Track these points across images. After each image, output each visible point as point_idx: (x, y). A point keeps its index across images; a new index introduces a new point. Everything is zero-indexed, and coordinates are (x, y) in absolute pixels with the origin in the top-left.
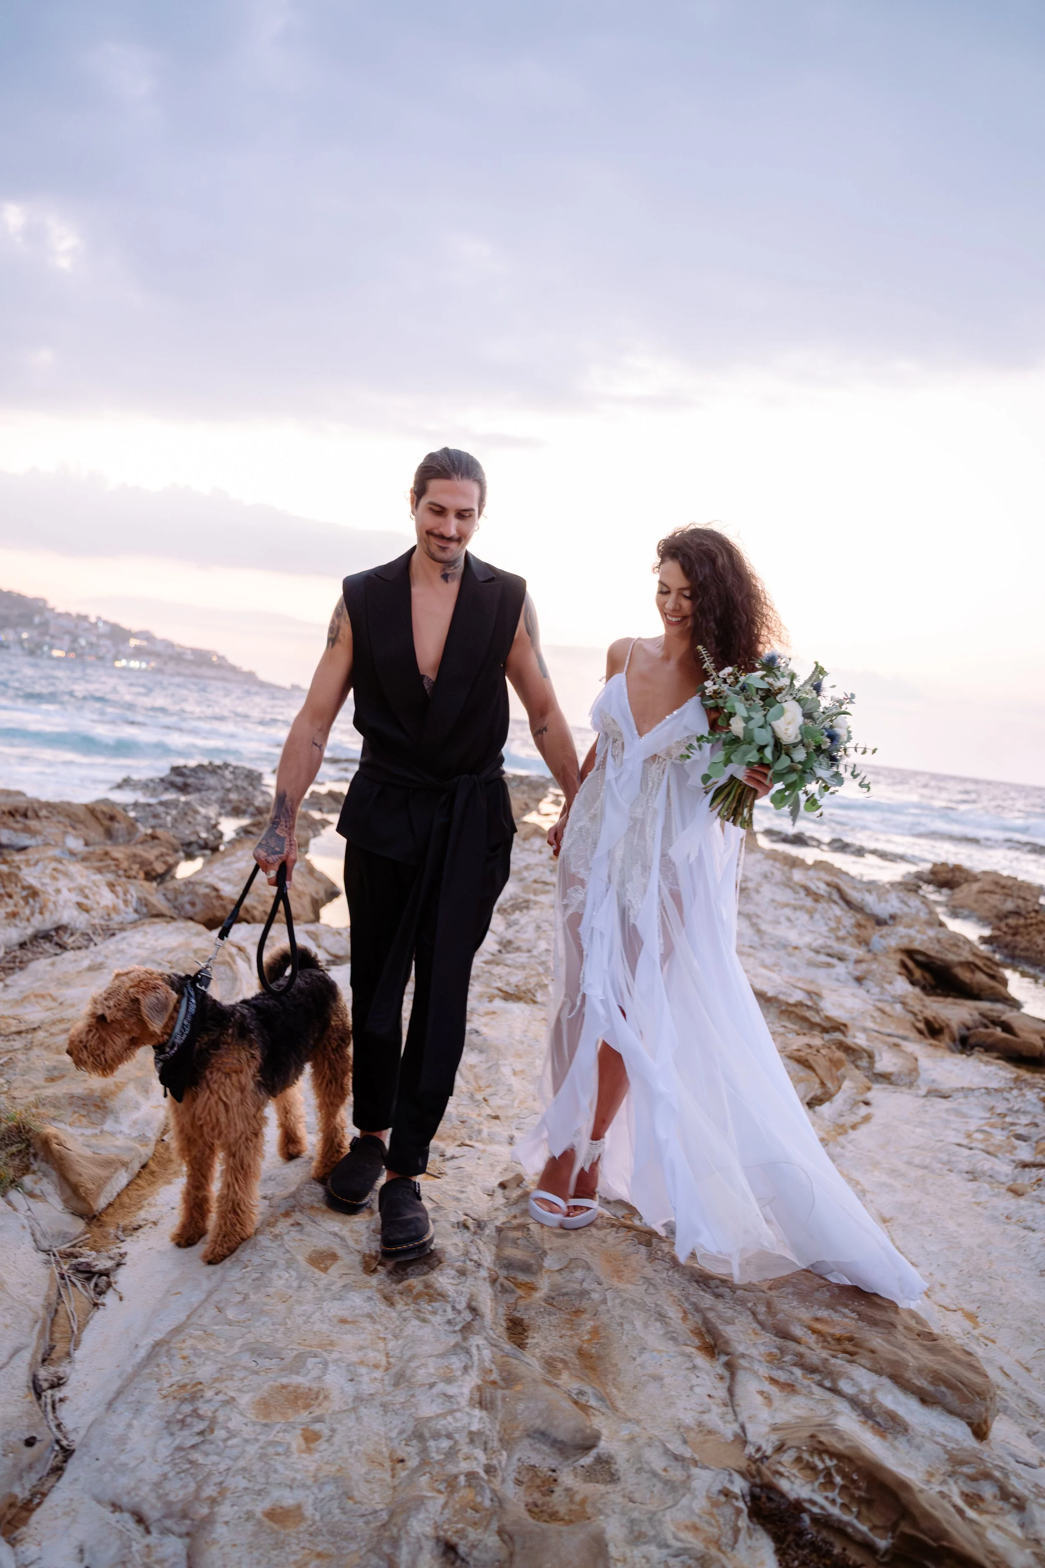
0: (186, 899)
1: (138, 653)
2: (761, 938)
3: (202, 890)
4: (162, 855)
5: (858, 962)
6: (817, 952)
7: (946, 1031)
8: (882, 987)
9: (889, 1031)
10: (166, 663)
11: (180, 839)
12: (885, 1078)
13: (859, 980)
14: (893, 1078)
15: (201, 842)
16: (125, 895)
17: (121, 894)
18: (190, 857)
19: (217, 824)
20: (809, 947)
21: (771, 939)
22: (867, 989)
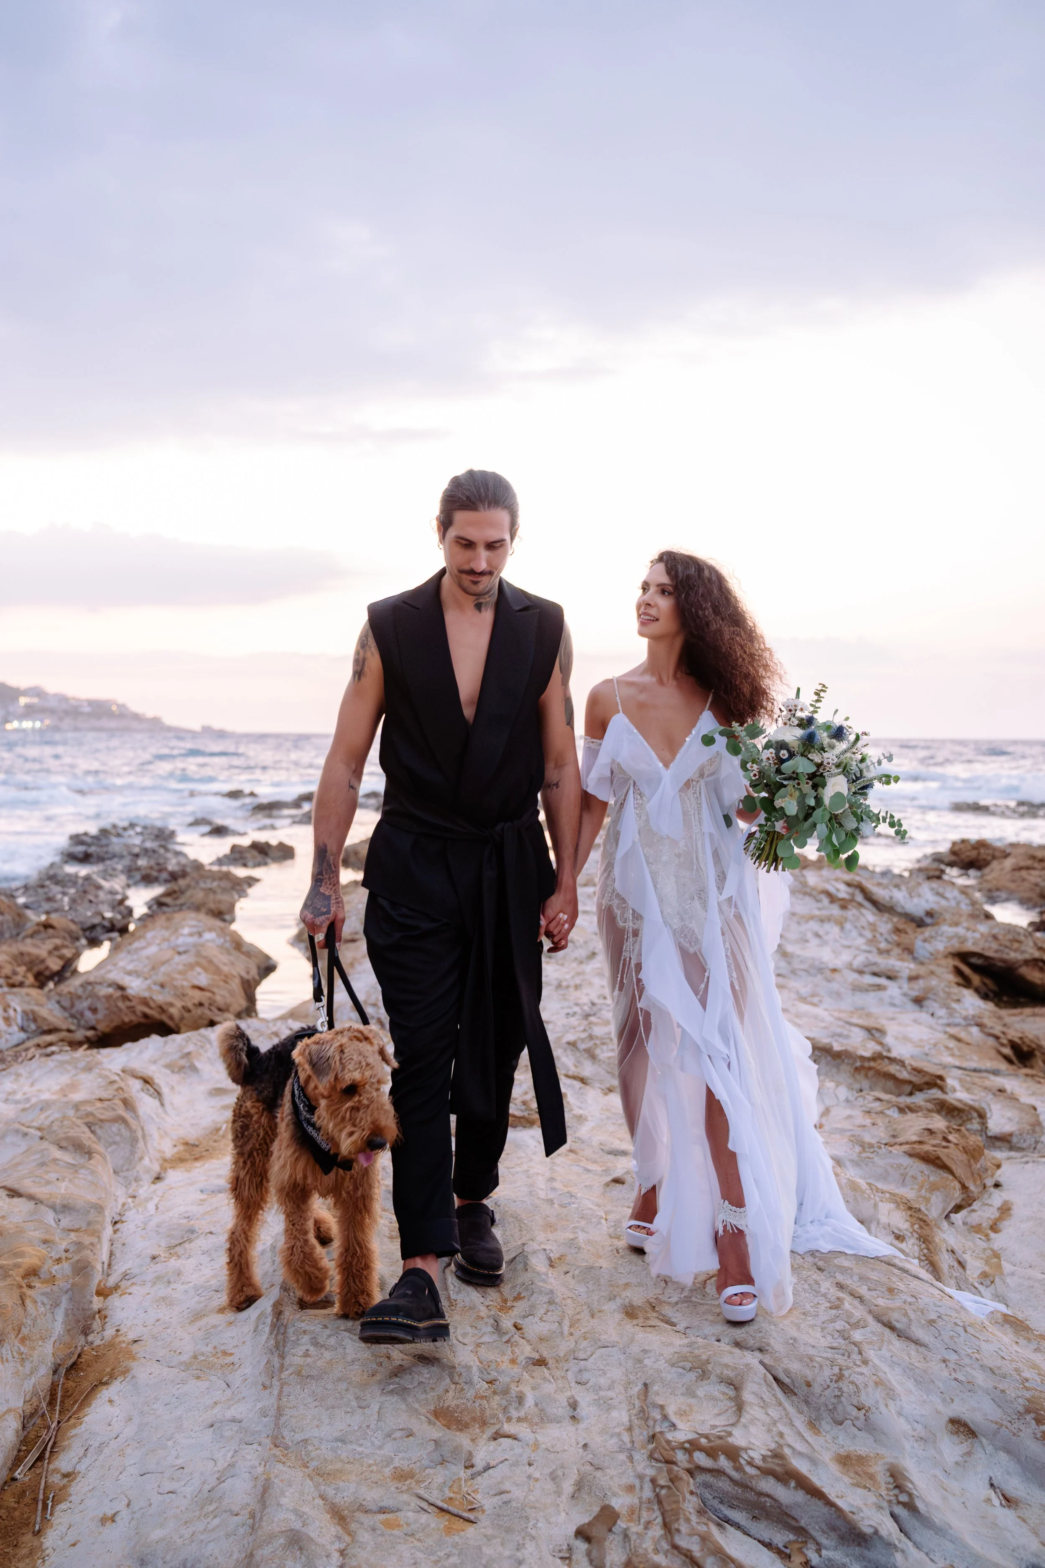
0: (85, 1004)
1: (30, 712)
2: (789, 963)
3: (105, 991)
4: (57, 948)
5: (912, 979)
6: (861, 972)
7: (1037, 1053)
8: (949, 1008)
9: (973, 1065)
10: (61, 719)
11: (81, 923)
12: (1003, 1140)
13: (918, 1001)
14: (1015, 1140)
15: (107, 924)
16: (5, 1011)
18: (94, 943)
19: (125, 898)
20: (850, 967)
21: (802, 962)
22: (931, 1012)
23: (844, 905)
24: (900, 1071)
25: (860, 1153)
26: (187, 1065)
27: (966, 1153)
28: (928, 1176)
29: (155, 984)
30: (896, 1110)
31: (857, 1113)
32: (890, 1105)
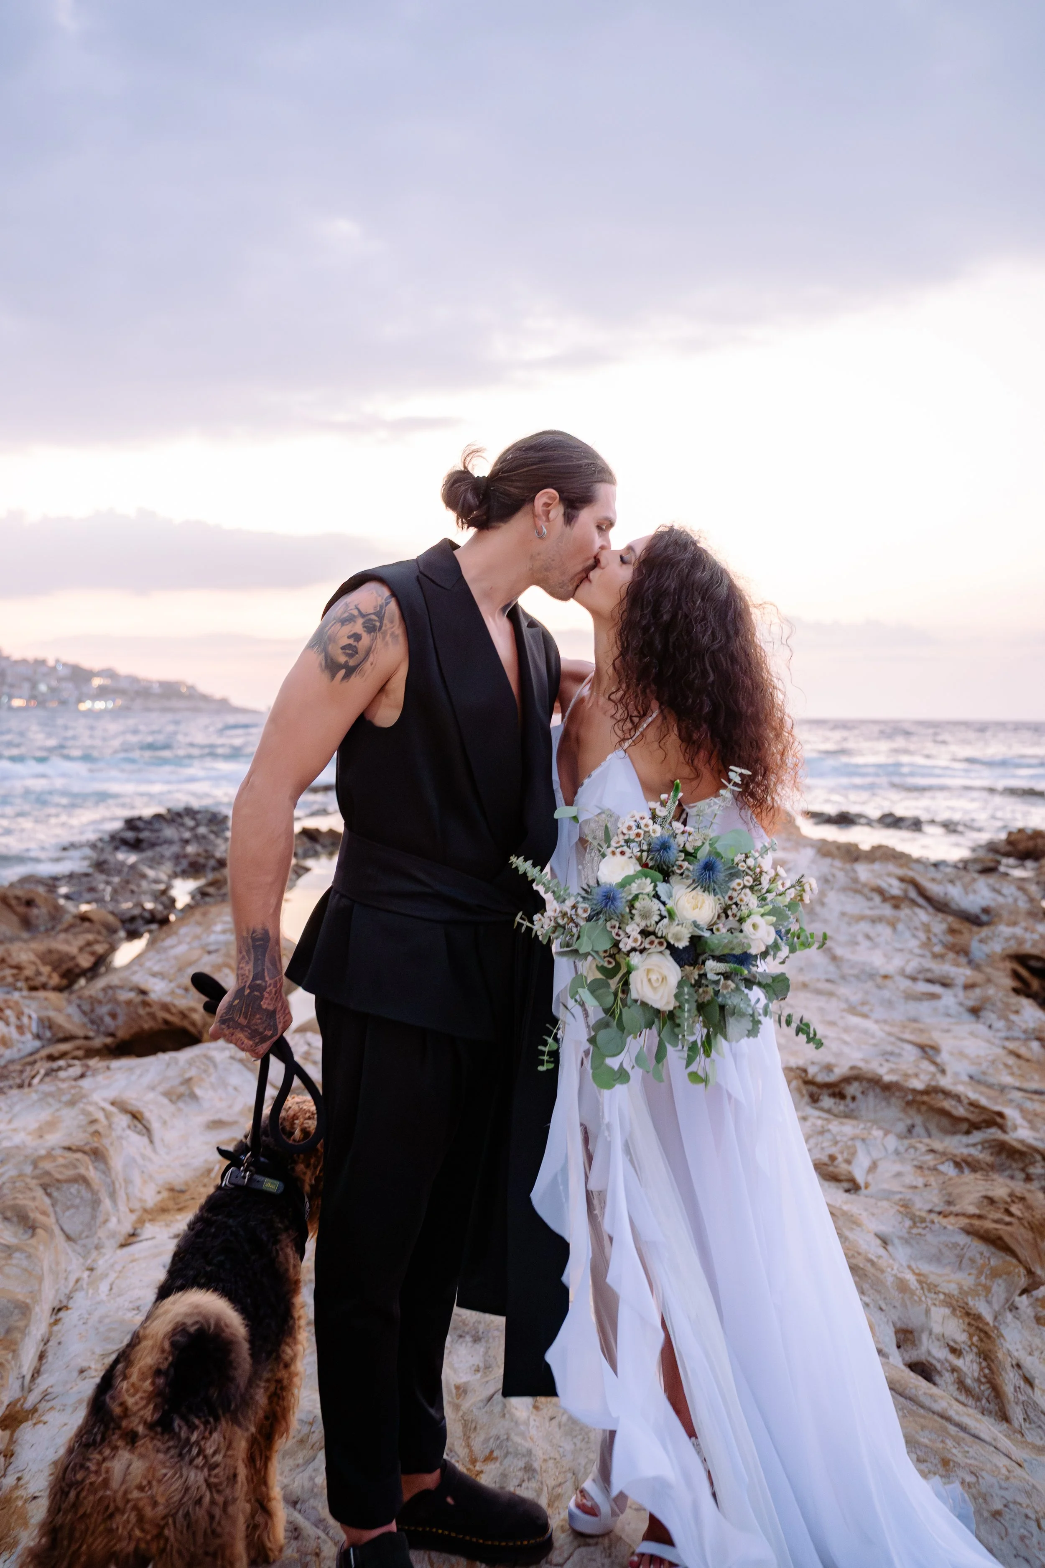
0: (103, 1010)
1: (102, 693)
4: (89, 944)
5: (969, 987)
6: (914, 979)
8: (1007, 1019)
10: (132, 700)
11: (120, 915)
13: (975, 1012)
15: (147, 915)
16: (18, 1018)
17: (13, 1019)
18: (133, 935)
19: (169, 887)
20: (902, 973)
21: (852, 967)
22: (988, 1023)
23: (896, 902)
24: (956, 1108)
25: (911, 1228)
26: (187, 1092)
27: (1032, 1229)
28: (989, 1259)
29: (179, 987)
30: (952, 1164)
31: (908, 1168)
32: (944, 1159)
